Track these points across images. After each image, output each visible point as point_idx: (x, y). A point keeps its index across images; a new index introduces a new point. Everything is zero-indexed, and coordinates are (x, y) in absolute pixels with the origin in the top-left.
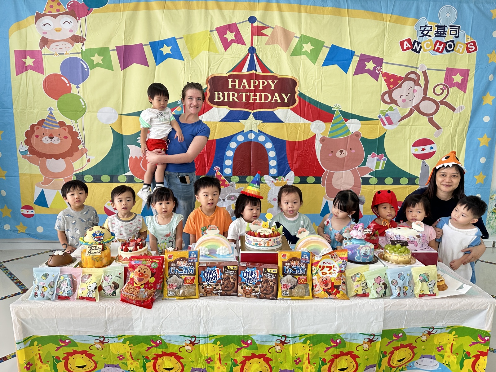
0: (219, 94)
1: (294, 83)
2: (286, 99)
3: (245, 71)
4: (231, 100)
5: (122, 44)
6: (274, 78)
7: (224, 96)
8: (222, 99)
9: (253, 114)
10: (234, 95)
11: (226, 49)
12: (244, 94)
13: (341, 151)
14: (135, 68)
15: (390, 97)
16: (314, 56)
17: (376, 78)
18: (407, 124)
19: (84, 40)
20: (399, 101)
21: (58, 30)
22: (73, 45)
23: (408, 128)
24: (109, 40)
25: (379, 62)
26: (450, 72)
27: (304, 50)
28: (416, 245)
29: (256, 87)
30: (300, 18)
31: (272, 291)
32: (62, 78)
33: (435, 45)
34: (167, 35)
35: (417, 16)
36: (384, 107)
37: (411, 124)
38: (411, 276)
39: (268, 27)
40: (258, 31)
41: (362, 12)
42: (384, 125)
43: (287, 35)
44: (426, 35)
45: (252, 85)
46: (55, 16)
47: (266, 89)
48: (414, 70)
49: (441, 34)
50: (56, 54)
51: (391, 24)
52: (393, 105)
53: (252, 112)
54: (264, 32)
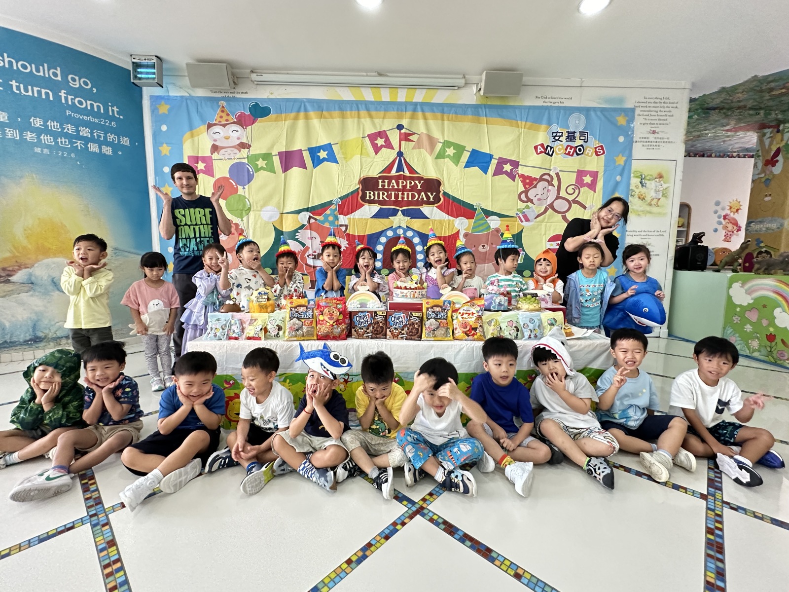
0: (370, 193)
1: (438, 183)
2: (431, 197)
3: (394, 172)
4: (381, 199)
5: (284, 150)
6: (420, 179)
7: (374, 195)
8: (373, 197)
9: (401, 211)
10: (383, 194)
11: (376, 153)
12: (393, 193)
13: (483, 246)
14: (295, 171)
15: (527, 196)
16: (456, 159)
17: (513, 179)
18: (542, 221)
19: (250, 146)
20: (535, 200)
21: (227, 138)
22: (240, 151)
23: (544, 224)
24: (272, 147)
25: (515, 164)
26: (581, 174)
27: (447, 154)
28: (547, 303)
29: (404, 187)
30: (443, 125)
31: (417, 333)
32: (231, 180)
33: (566, 149)
34: (323, 141)
35: (549, 124)
36: (521, 205)
37: (546, 220)
38: (540, 320)
39: (415, 134)
40: (406, 137)
41: (499, 119)
42: (522, 222)
43: (432, 141)
44: (558, 140)
45: (401, 185)
46: (224, 126)
47: (413, 188)
48: (547, 172)
49: (571, 139)
50: (225, 159)
51: (526, 130)
52: (529, 204)
53: (401, 209)
54: (411, 138)
